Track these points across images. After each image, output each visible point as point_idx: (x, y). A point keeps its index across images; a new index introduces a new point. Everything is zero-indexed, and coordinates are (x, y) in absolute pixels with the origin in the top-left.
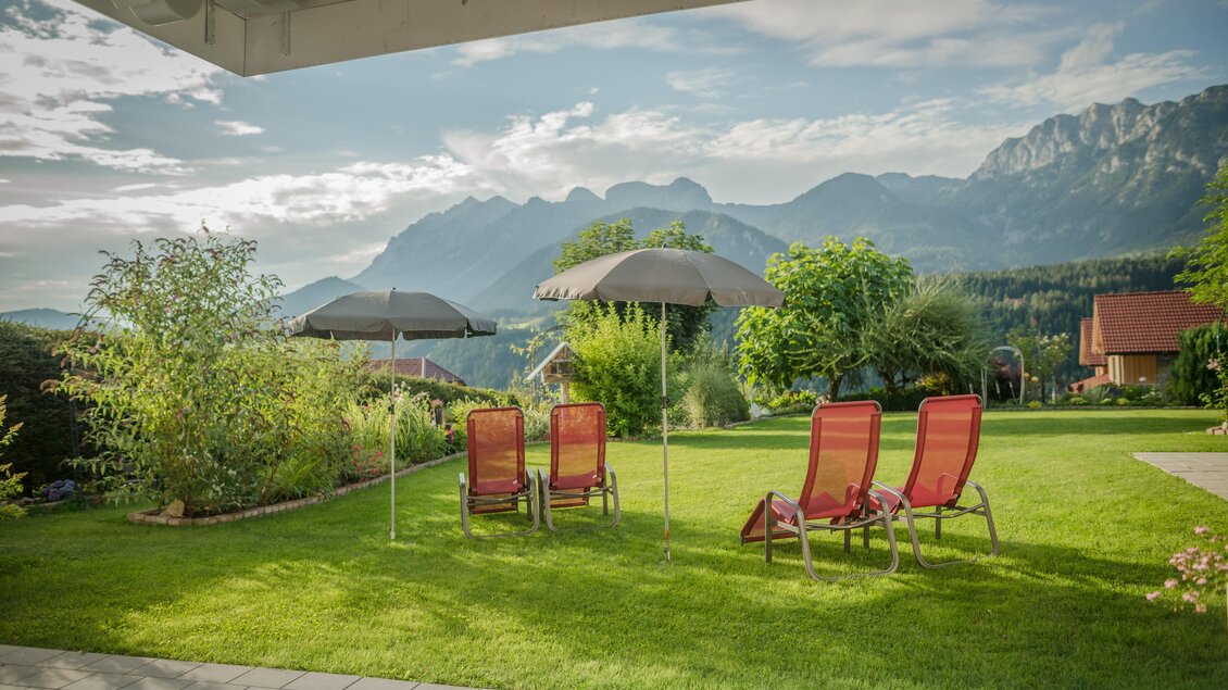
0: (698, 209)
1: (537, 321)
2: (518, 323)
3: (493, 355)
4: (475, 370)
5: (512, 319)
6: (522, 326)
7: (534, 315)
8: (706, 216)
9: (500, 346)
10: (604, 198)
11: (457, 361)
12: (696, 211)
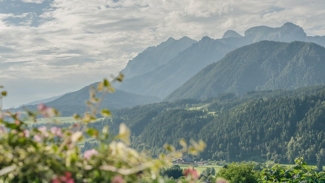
0: (298, 40)
1: (207, 105)
2: (196, 106)
3: (182, 125)
4: (172, 133)
5: (193, 105)
6: (199, 108)
7: (205, 102)
8: (302, 44)
9: (186, 120)
10: (244, 36)
11: (163, 128)
12: (296, 42)
